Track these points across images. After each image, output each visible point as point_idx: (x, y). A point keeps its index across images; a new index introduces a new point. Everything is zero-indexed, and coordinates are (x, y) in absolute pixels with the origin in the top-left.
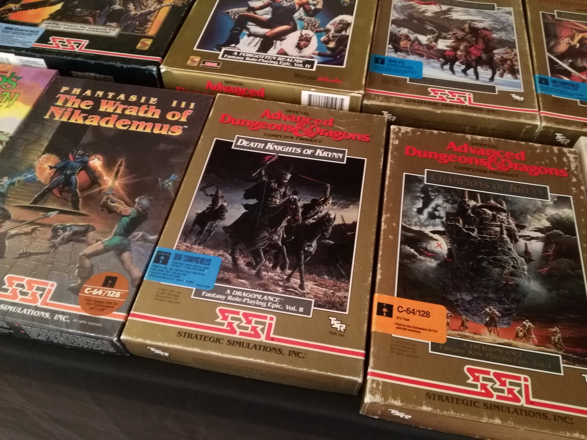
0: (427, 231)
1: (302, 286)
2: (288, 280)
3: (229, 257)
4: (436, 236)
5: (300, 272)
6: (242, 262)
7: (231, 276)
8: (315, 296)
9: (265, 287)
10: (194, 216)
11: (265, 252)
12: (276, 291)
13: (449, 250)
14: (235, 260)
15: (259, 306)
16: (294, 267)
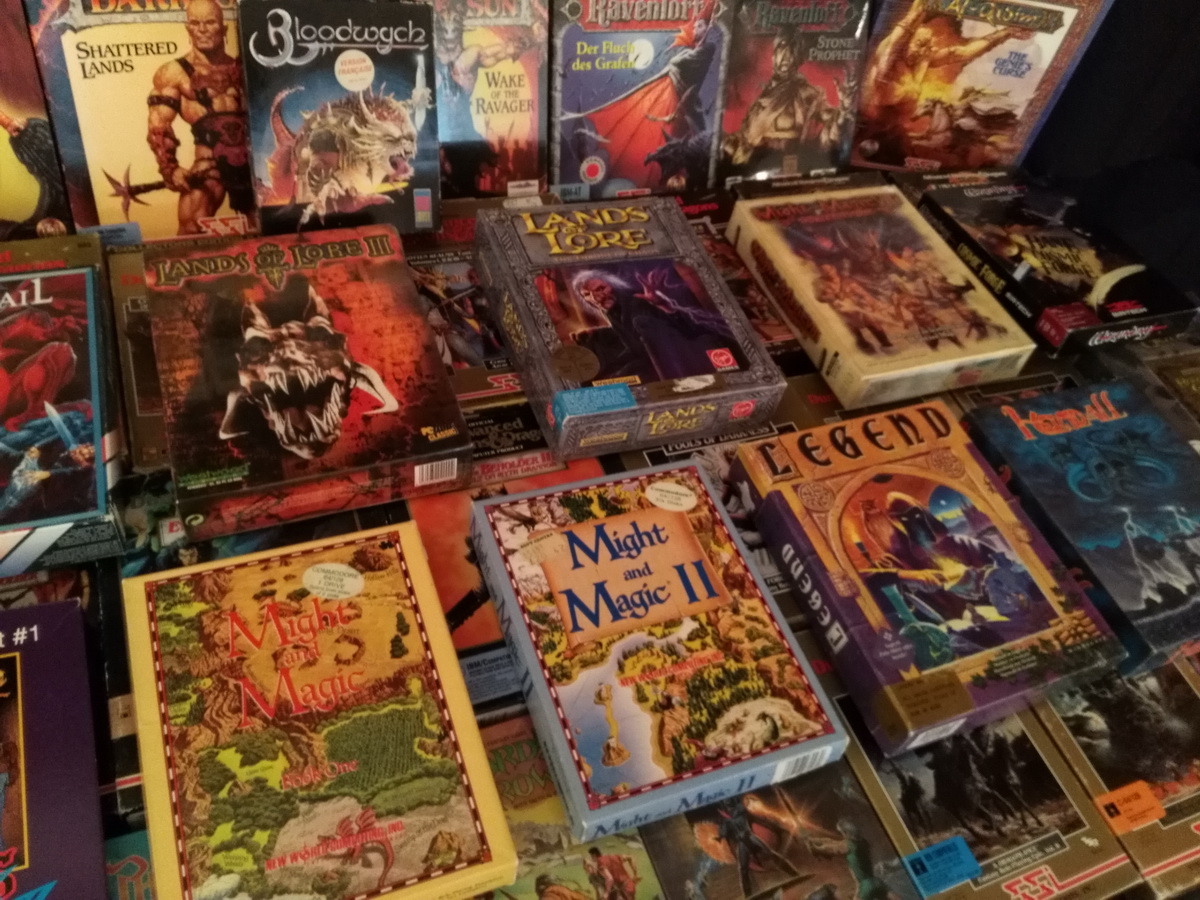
0: (1079, 711)
1: (1040, 823)
2: (1025, 824)
3: (965, 831)
4: (1088, 714)
5: (1027, 810)
6: (978, 829)
7: (982, 848)
8: (1057, 826)
9: (1015, 842)
10: (900, 804)
11: (987, 806)
12: (1026, 841)
13: (1106, 722)
14: (971, 830)
15: (1027, 863)
16: (1019, 807)
